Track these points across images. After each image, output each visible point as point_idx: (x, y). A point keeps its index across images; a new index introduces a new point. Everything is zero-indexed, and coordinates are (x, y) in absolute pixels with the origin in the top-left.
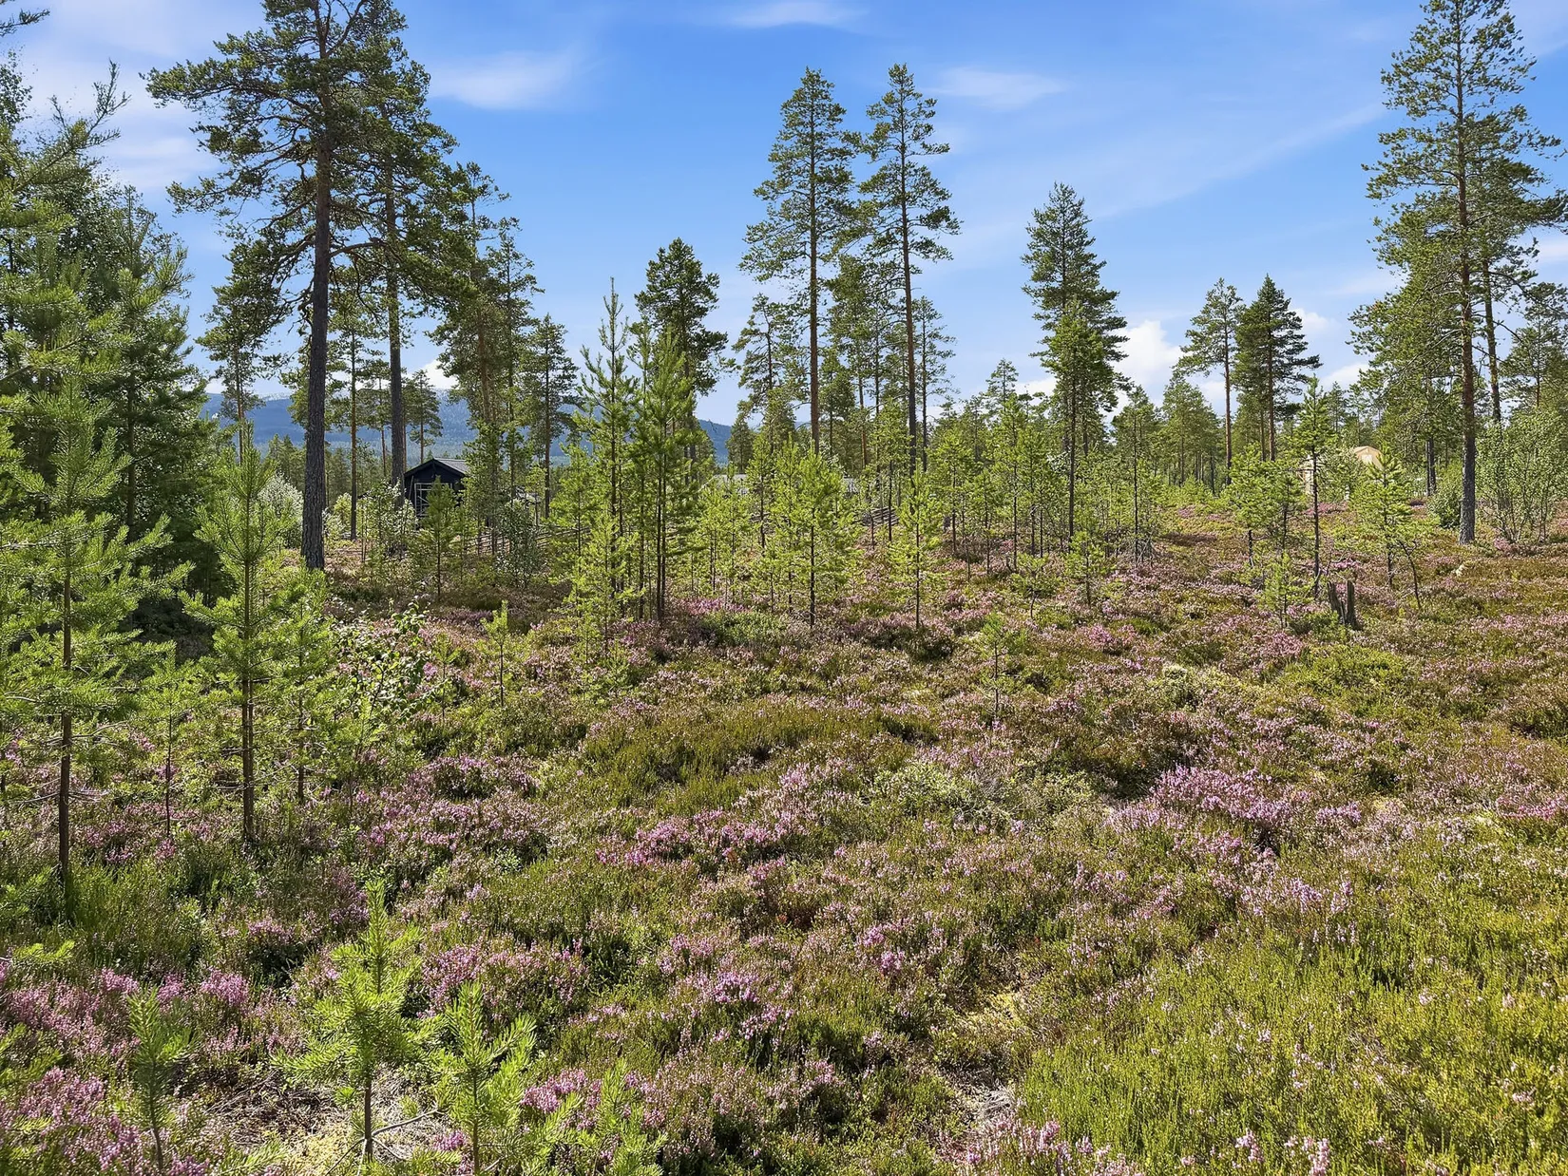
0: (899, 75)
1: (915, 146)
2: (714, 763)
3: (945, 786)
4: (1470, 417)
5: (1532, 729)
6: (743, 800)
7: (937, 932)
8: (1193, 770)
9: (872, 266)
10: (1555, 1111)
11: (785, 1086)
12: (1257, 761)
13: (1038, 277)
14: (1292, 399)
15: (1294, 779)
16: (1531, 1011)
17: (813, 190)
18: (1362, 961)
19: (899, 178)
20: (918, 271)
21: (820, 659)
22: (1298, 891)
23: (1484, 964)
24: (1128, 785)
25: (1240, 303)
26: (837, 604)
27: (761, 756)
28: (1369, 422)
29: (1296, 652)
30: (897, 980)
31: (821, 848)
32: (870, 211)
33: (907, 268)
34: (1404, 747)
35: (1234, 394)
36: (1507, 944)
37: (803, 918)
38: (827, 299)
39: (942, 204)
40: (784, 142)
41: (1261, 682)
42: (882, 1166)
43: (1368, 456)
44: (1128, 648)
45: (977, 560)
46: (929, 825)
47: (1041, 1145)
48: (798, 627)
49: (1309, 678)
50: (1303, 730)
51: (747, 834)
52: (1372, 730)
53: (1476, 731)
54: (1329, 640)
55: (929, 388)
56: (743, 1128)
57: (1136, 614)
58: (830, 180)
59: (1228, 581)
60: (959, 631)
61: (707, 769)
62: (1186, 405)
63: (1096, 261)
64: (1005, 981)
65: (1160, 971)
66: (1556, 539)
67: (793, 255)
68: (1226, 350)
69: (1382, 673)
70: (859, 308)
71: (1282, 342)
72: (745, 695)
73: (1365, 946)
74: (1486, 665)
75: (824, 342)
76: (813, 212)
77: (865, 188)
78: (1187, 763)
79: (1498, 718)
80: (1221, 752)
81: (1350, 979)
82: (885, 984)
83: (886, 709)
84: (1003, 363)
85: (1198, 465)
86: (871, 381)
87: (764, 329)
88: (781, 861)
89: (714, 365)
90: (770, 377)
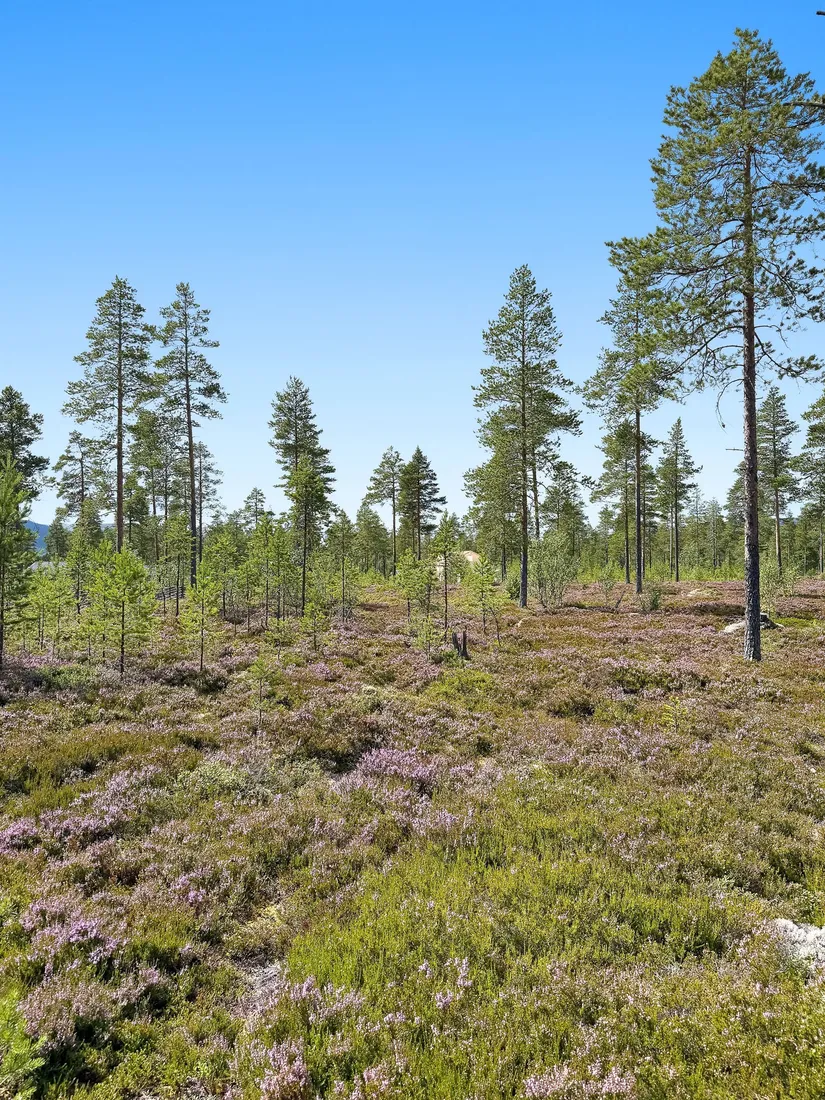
0: (183, 290)
1: (196, 340)
2: (52, 776)
3: (228, 777)
4: (525, 536)
5: (558, 713)
6: (78, 801)
7: (226, 873)
8: (382, 751)
9: (163, 418)
11: (127, 989)
12: (417, 742)
13: (279, 436)
14: (430, 522)
15: (437, 751)
17: (120, 363)
18: (480, 854)
19: (184, 360)
20: (198, 425)
21: (131, 696)
22: (445, 817)
24: (342, 763)
25: (402, 462)
26: (140, 656)
27: (89, 768)
28: (471, 536)
29: (436, 674)
30: (199, 908)
31: (140, 828)
32: (162, 380)
33: (189, 422)
34: (495, 727)
35: (398, 518)
37: (130, 878)
38: (129, 438)
39: (215, 382)
40: (98, 326)
41: (418, 691)
42: (196, 1029)
43: (471, 557)
44: (340, 677)
45: (240, 622)
46: (218, 804)
47: (304, 992)
48: (112, 674)
49: (444, 689)
50: (442, 721)
51: (83, 825)
52: (478, 719)
53: (531, 716)
54: (453, 666)
55: (204, 504)
56: (96, 1023)
57: (344, 655)
58: (133, 356)
59: (397, 633)
60: (230, 671)
61: (47, 781)
62: (370, 523)
63: (317, 429)
64: (270, 899)
65: (367, 877)
66: (566, 605)
67: (104, 406)
68: (393, 490)
69: (482, 685)
70: (153, 446)
71: (425, 487)
72: (72, 725)
73: (482, 845)
74: (535, 678)
75: (127, 469)
76: (120, 378)
77: (158, 364)
78: (378, 747)
79: (542, 707)
80: (396, 738)
82: (192, 911)
83: (181, 728)
84: (255, 490)
85: (376, 560)
86: (162, 498)
87: (78, 456)
88: (112, 840)
89: (38, 481)
90: (82, 491)
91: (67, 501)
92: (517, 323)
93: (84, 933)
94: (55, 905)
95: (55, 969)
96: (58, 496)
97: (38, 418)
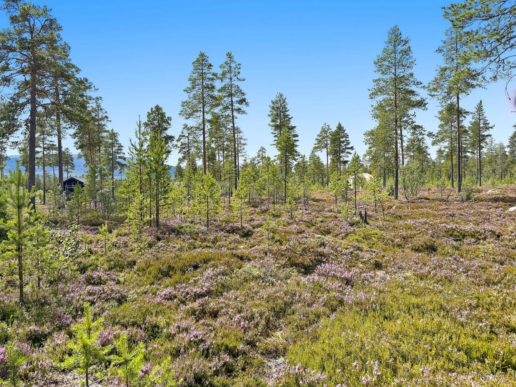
0: (229, 55)
1: (235, 78)
2: (181, 270)
3: (256, 272)
4: (397, 164)
5: (417, 250)
6: (192, 281)
7: (257, 315)
8: (327, 264)
9: (222, 115)
10: (435, 349)
11: (215, 363)
12: (344, 261)
13: (273, 121)
14: (346, 159)
15: (354, 266)
16: (427, 323)
17: (203, 91)
18: (380, 314)
19: (230, 88)
20: (236, 118)
21: (212, 237)
22: (361, 295)
23: (413, 313)
24: (307, 270)
25: (331, 130)
26: (215, 221)
27: (196, 267)
28: (367, 166)
29: (352, 231)
30: (246, 330)
31: (218, 293)
32: (221, 98)
33: (233, 117)
34: (384, 256)
35: (329, 158)
36: (418, 307)
37: (215, 315)
38: (208, 126)
39: (244, 97)
40: (193, 75)
41: (342, 239)
42: (247, 383)
43: (367, 176)
44: (304, 231)
45: (257, 207)
46: (252, 284)
47: (297, 371)
48: (204, 228)
49: (356, 238)
50: (356, 252)
51: (195, 290)
52: (375, 252)
53: (403, 252)
54: (360, 227)
55: (239, 154)
56: (203, 376)
57: (305, 221)
58: (208, 88)
59: (331, 212)
60: (254, 228)
61: (178, 272)
62: (315, 161)
63: (290, 117)
64: (277, 328)
65: (323, 321)
66: (419, 198)
67: (197, 111)
68: (327, 145)
69: (376, 236)
70: (218, 129)
71: (343, 142)
72: (188, 249)
73: (381, 309)
74: (404, 233)
75: (207, 139)
76: (203, 98)
77: (219, 91)
78: (324, 263)
79: (408, 247)
80: (333, 259)
81: (377, 319)
82: (243, 330)
83: (234, 252)
84: (262, 147)
85: (318, 179)
86: (221, 152)
87: (187, 135)
88: (207, 298)
89: (170, 146)
90: (189, 150)
91: (183, 155)
92: (392, 55)
93: (196, 337)
94: (184, 324)
95: (185, 352)
96: (179, 153)
97: (170, 118)
